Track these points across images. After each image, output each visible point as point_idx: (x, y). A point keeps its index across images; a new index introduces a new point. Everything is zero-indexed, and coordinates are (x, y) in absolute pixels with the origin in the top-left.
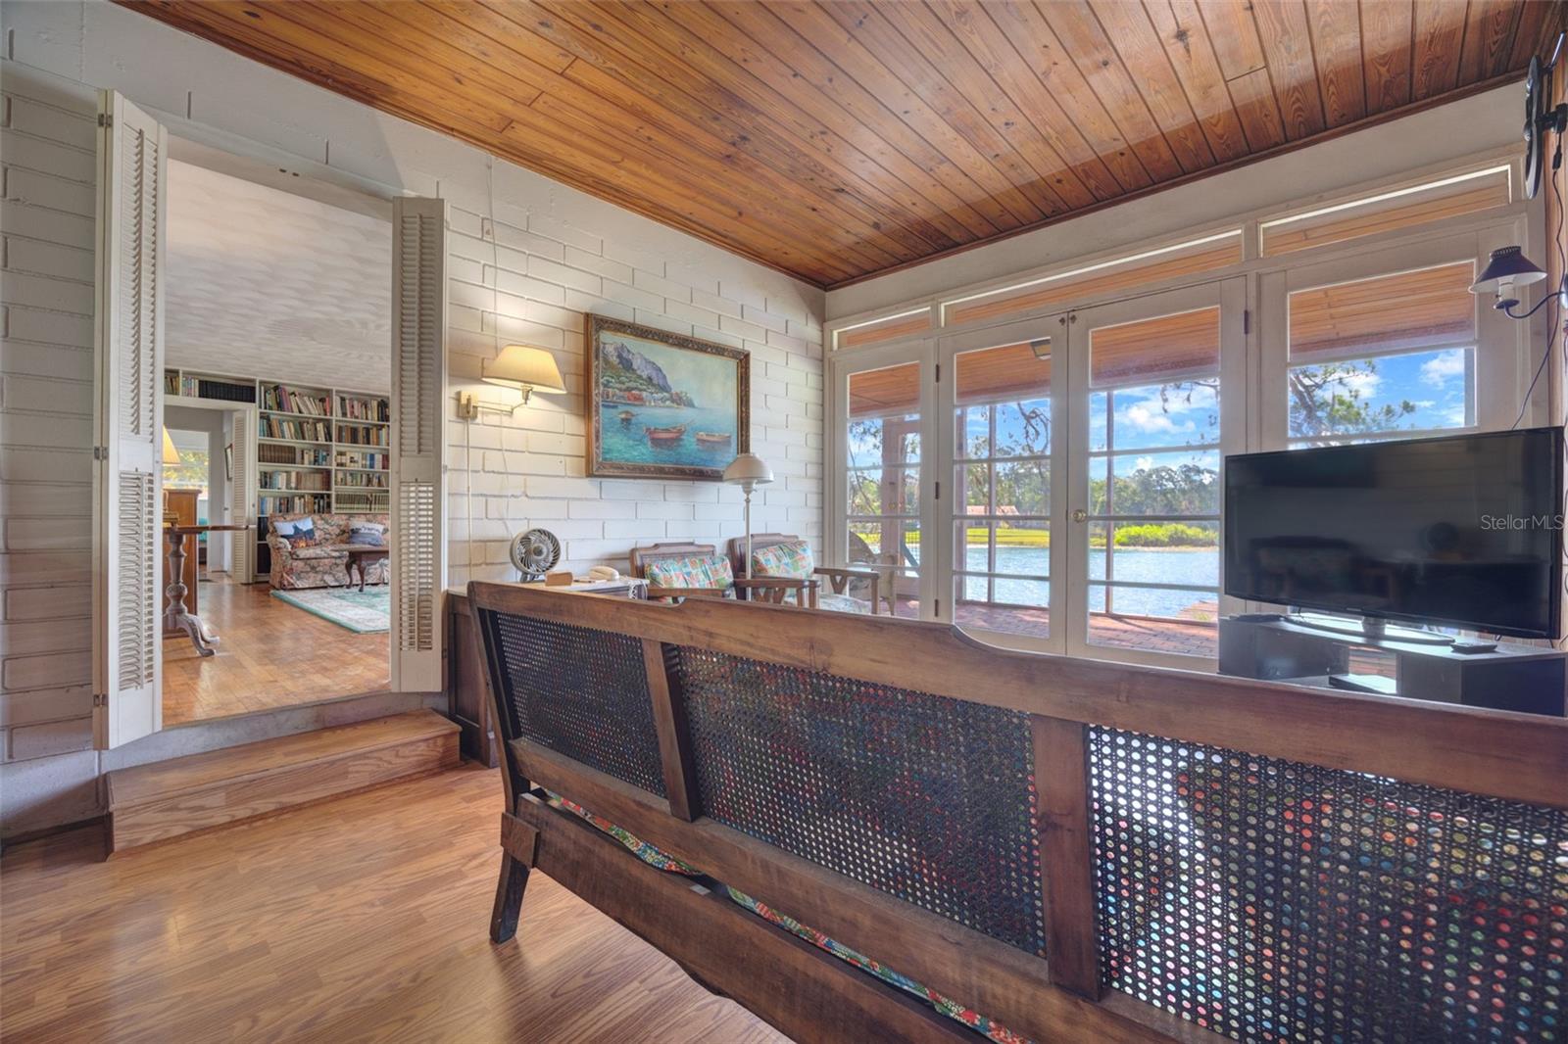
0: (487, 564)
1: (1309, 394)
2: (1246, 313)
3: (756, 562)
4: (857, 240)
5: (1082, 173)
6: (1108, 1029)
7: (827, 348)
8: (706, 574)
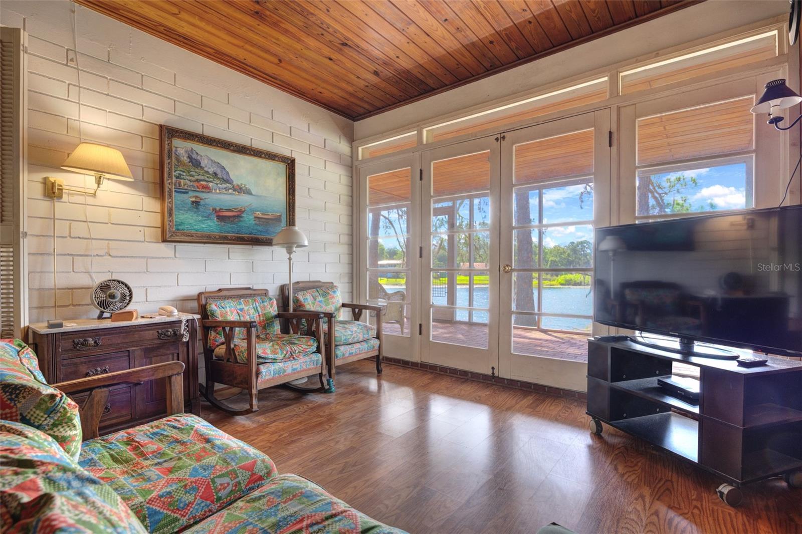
0: (74, 305)
1: (661, 198)
2: (610, 133)
3: (297, 301)
4: (367, 84)
5: (505, 37)
7: (354, 159)
8: (256, 310)
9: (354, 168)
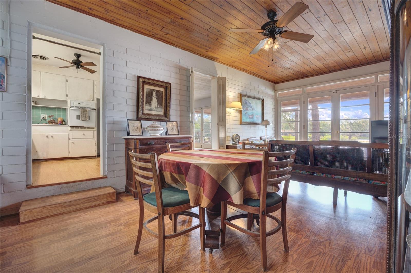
2: (375, 93)
6: (373, 175)
7: (276, 96)
9: (276, 100)
